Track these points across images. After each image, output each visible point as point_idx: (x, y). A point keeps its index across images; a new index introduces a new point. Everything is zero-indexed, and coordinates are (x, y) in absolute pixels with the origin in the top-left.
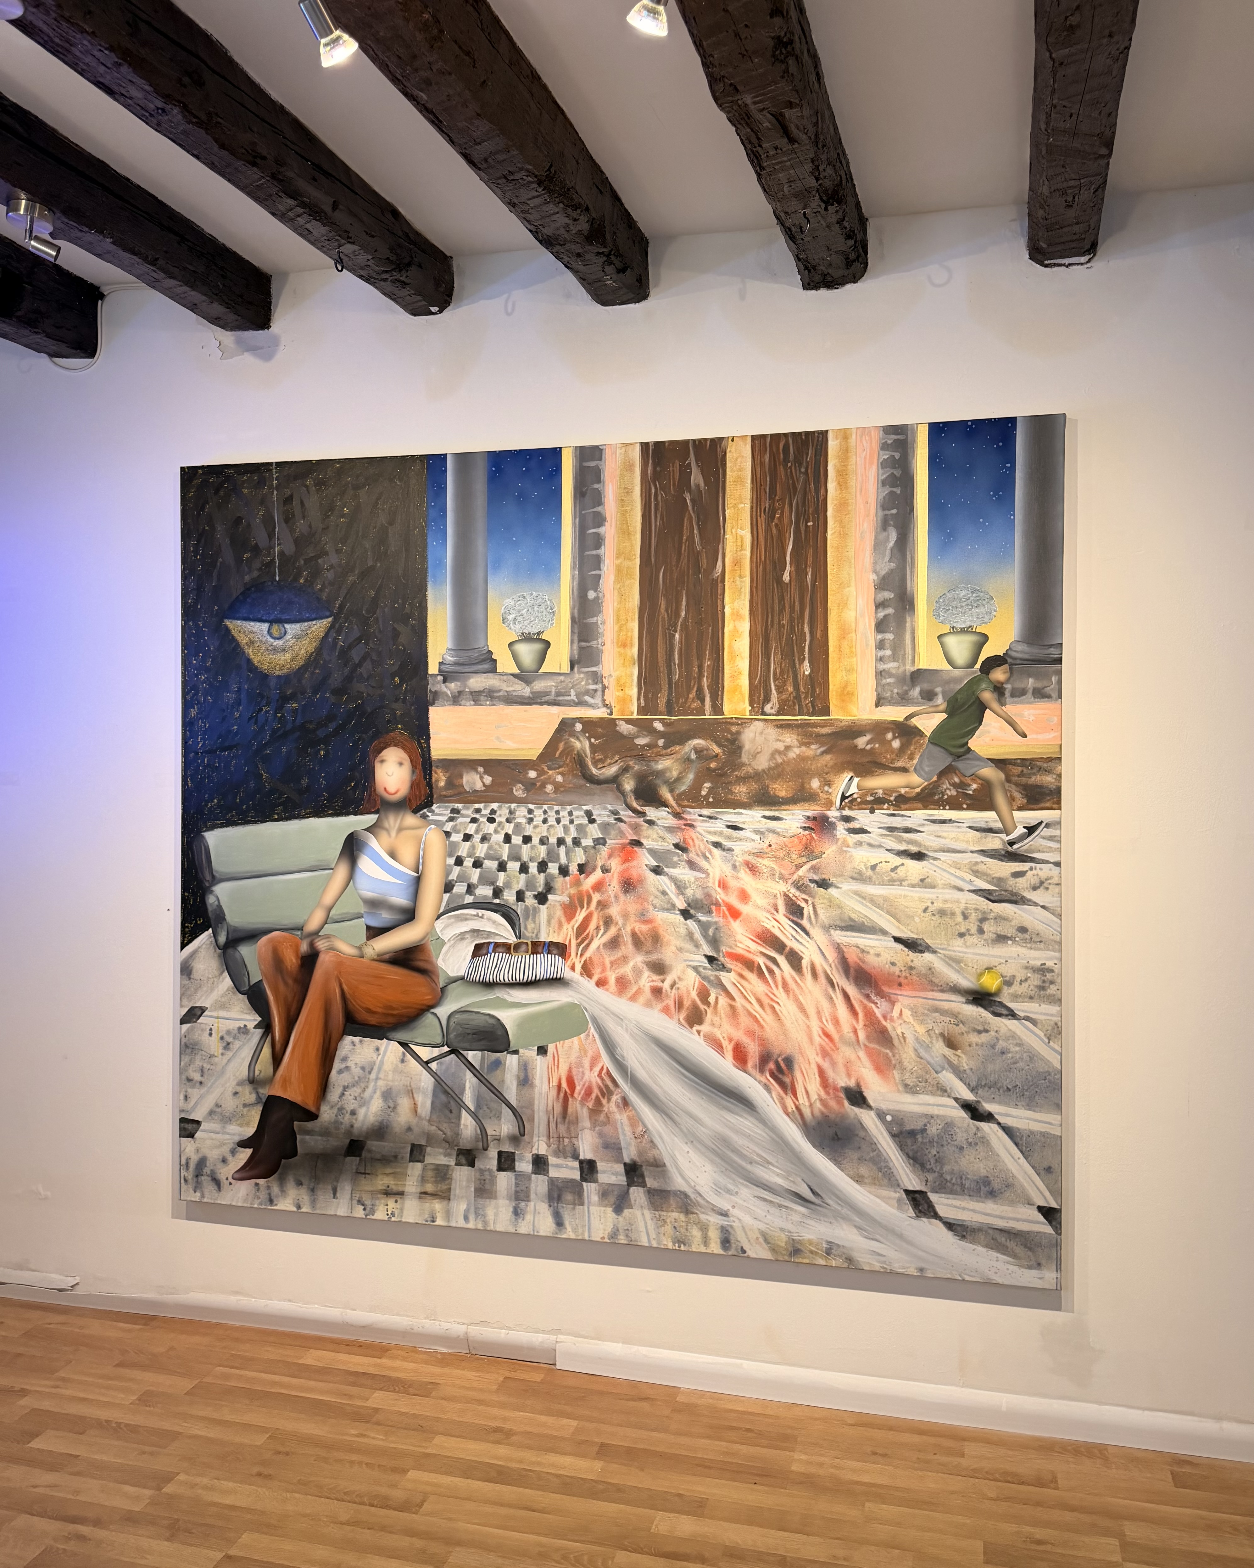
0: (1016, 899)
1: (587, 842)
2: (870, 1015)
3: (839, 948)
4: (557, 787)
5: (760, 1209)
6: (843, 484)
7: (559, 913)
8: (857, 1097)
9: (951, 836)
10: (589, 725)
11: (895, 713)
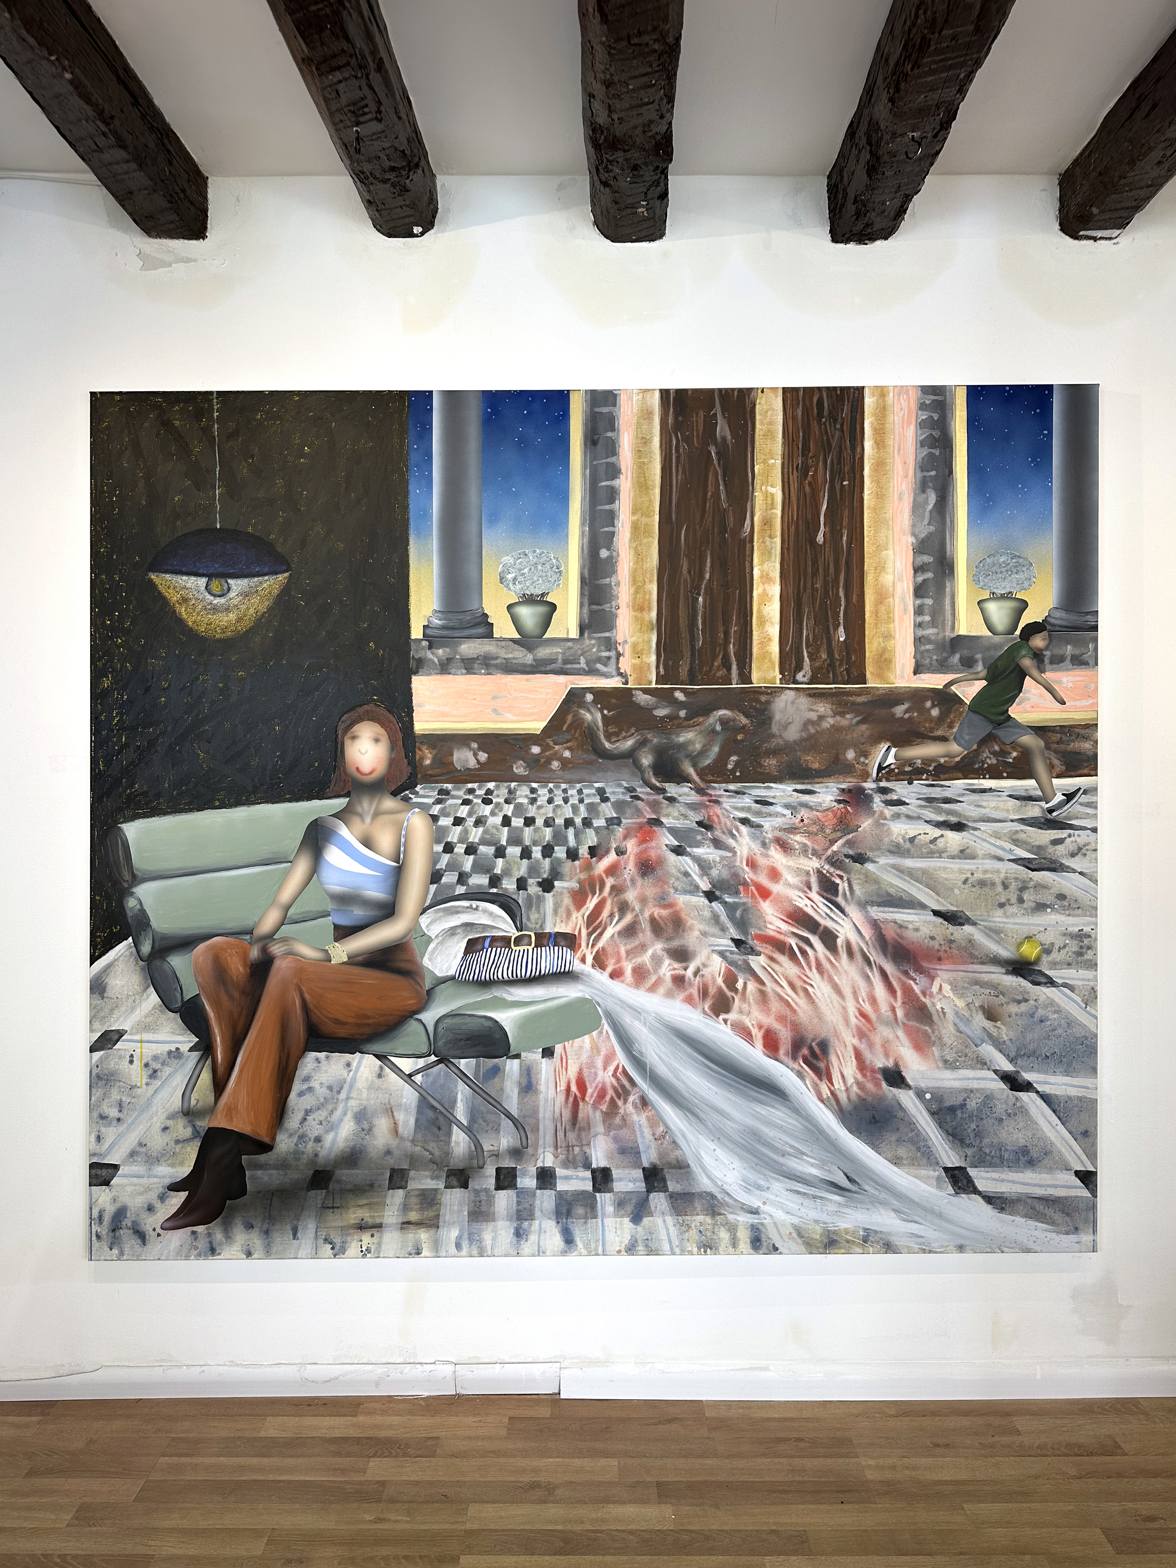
0: (1055, 867)
1: (600, 822)
2: (908, 992)
3: (875, 925)
4: (565, 763)
5: (793, 1203)
6: (880, 444)
7: (567, 901)
8: (895, 1077)
9: (991, 805)
10: (601, 695)
11: (935, 681)
